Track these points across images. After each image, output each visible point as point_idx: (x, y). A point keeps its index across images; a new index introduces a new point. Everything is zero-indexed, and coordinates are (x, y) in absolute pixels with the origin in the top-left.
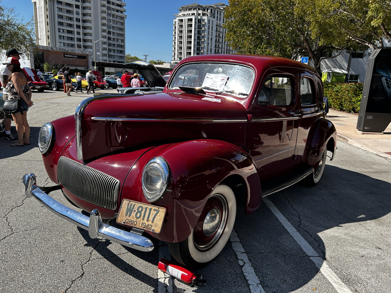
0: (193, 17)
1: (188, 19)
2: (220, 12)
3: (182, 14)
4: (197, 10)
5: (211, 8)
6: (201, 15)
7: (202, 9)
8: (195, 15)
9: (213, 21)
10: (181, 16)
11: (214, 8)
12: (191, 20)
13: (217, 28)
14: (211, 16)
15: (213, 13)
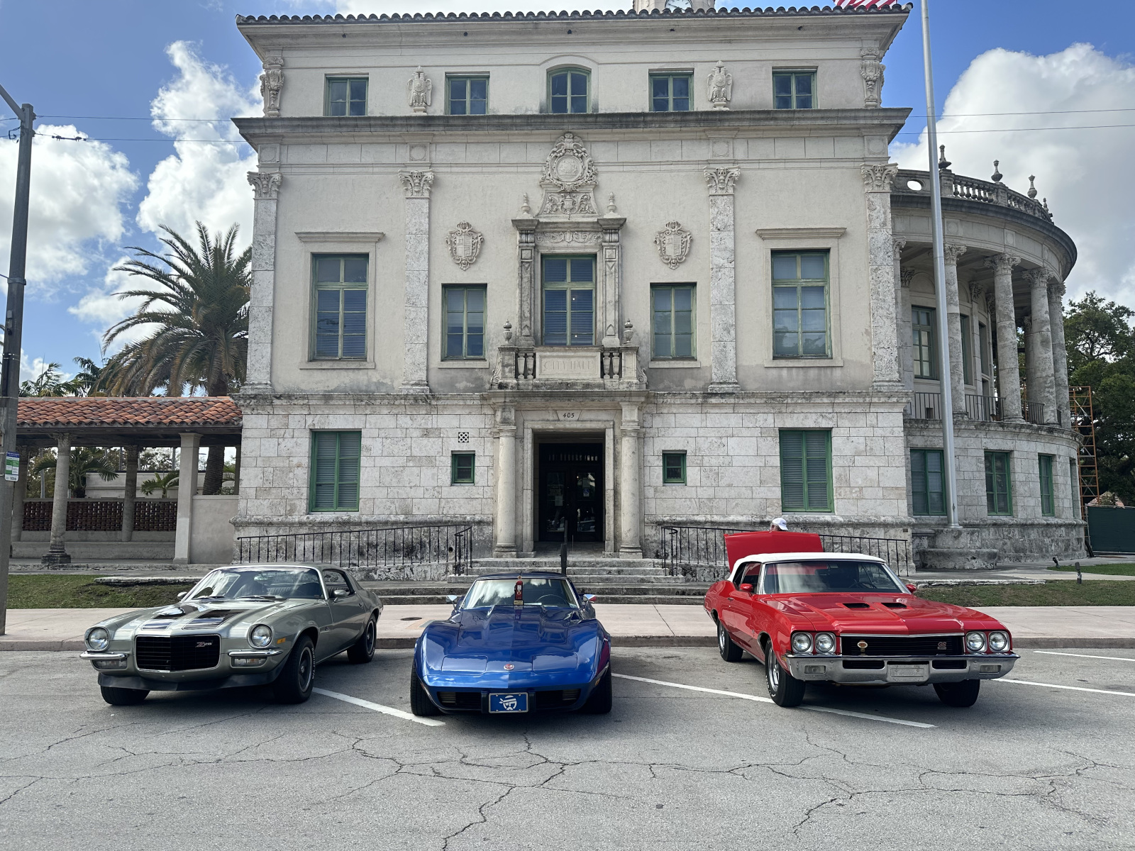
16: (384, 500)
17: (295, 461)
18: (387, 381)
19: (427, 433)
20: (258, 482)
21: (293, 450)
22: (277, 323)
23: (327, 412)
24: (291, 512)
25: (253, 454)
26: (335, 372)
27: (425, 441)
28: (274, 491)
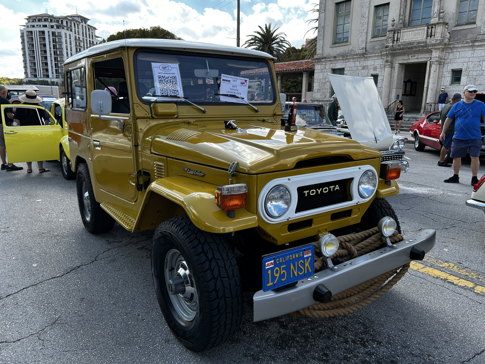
0: (46, 30)
1: (39, 31)
2: (78, 24)
3: (31, 25)
4: (49, 21)
5: (66, 20)
6: (55, 27)
7: (56, 21)
8: (48, 26)
9: (70, 35)
10: (29, 27)
11: (69, 20)
12: (43, 32)
13: (76, 43)
14: (68, 30)
15: (69, 26)
17: (327, 80)
18: (354, 49)
19: (364, 68)
20: (317, 88)
22: (325, 32)
23: (336, 62)
24: (325, 97)
25: (317, 78)
26: (339, 47)
27: (363, 71)
28: (321, 90)
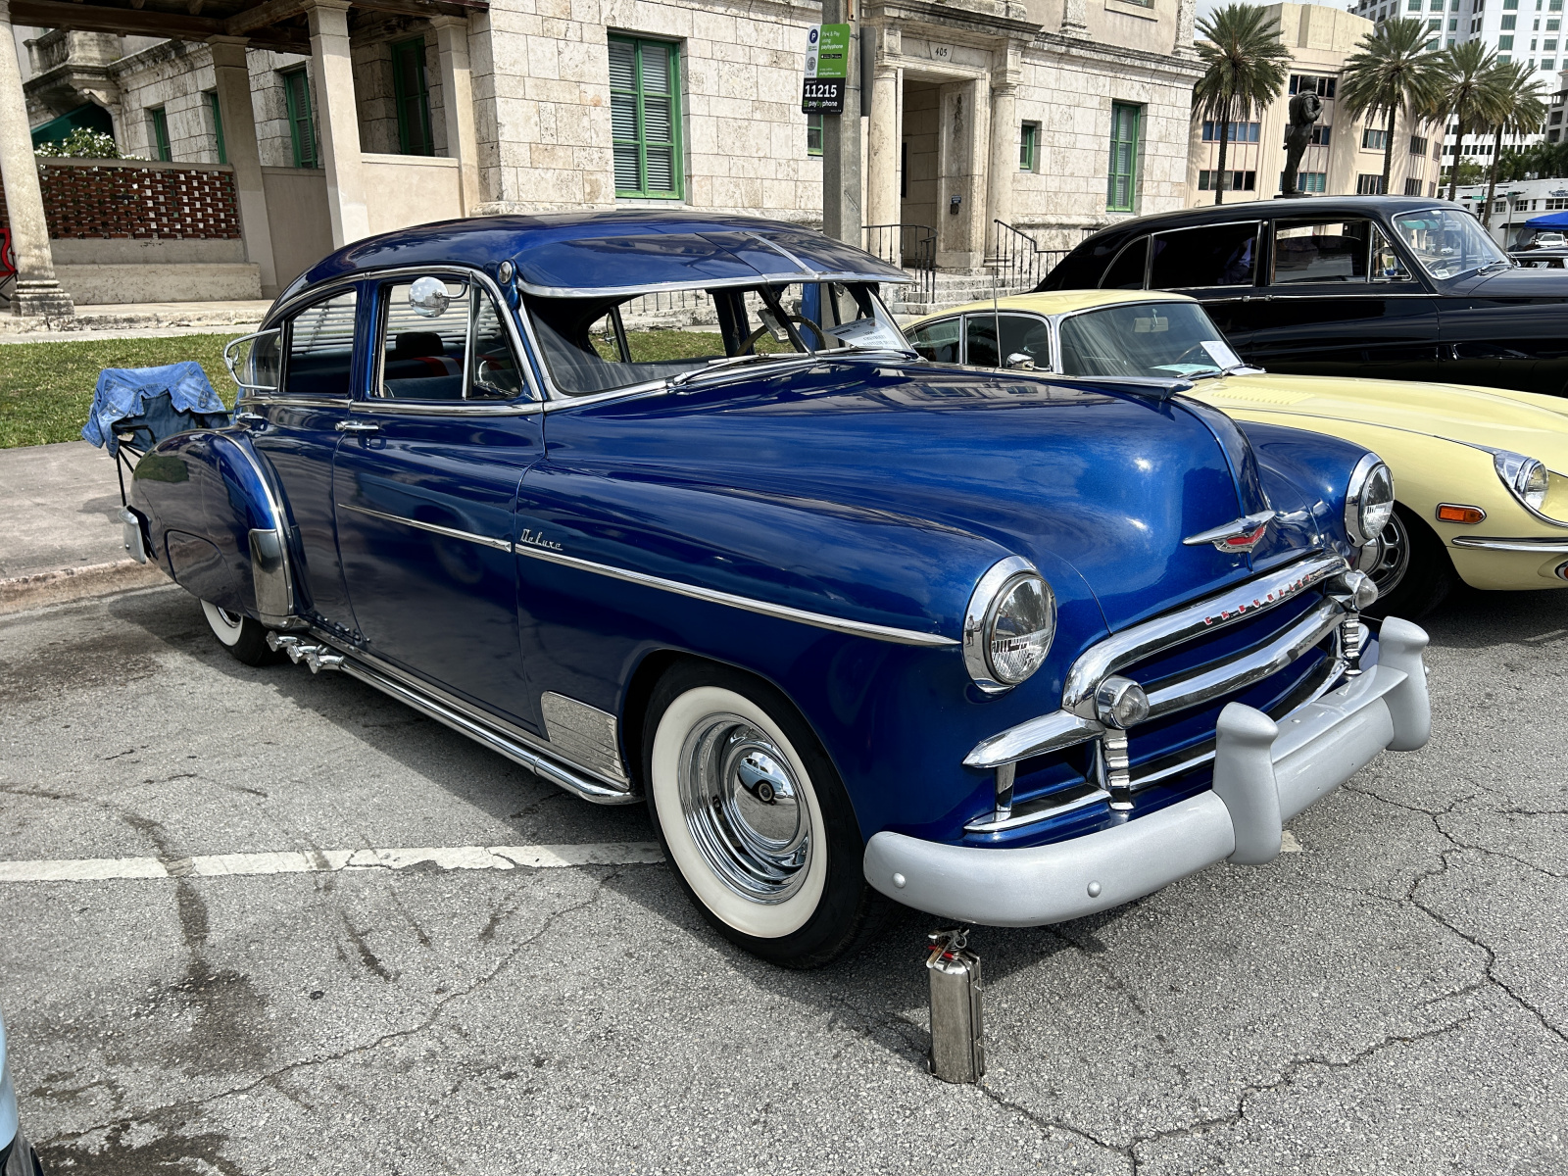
16: (726, 180)
17: (591, 92)
20: (531, 133)
21: (586, 68)
25: (516, 70)
28: (560, 152)
